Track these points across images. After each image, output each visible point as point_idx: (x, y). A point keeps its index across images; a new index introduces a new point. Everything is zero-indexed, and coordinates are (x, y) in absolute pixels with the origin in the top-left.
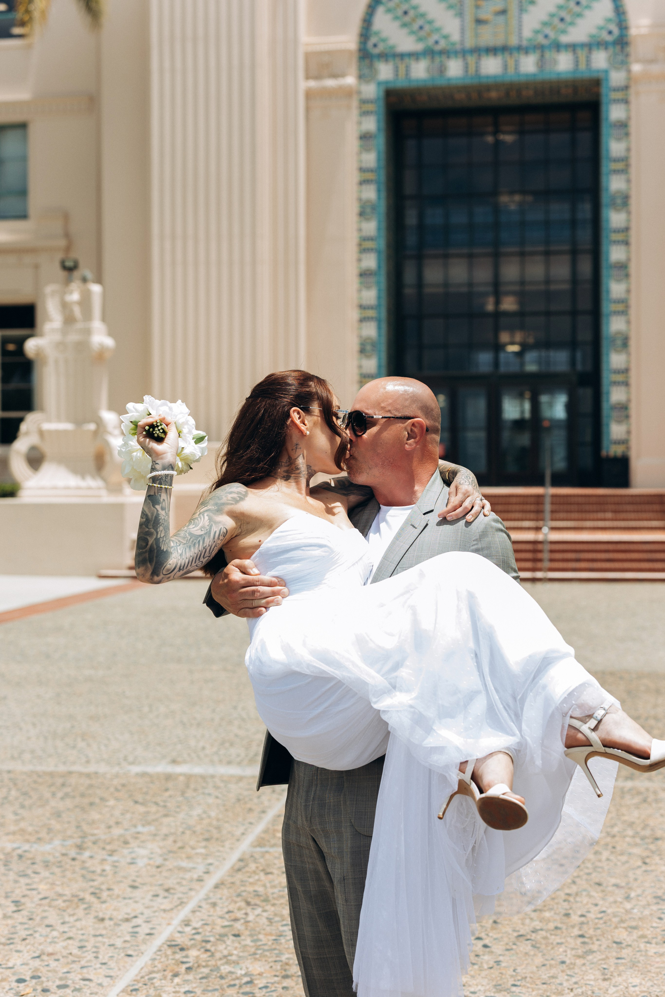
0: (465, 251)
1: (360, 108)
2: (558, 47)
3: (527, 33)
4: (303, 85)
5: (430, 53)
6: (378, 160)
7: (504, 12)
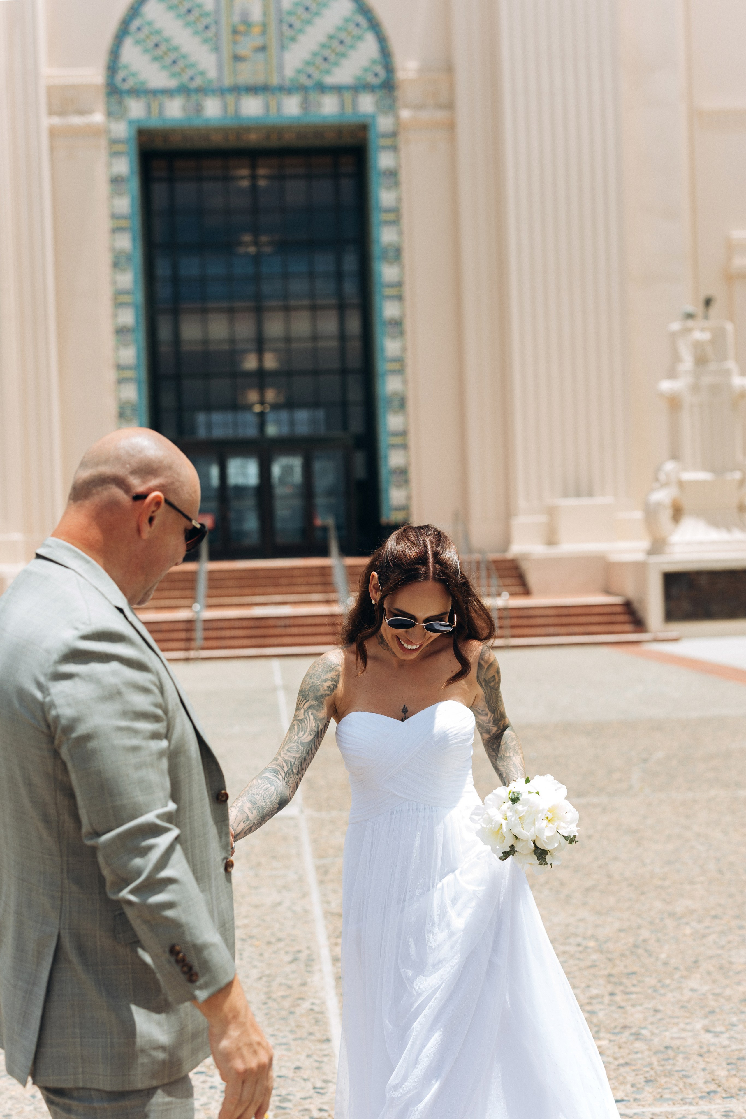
0: (224, 304)
1: (111, 148)
2: (322, 88)
3: (289, 72)
4: (47, 121)
5: (184, 90)
6: (132, 206)
7: (263, 49)
